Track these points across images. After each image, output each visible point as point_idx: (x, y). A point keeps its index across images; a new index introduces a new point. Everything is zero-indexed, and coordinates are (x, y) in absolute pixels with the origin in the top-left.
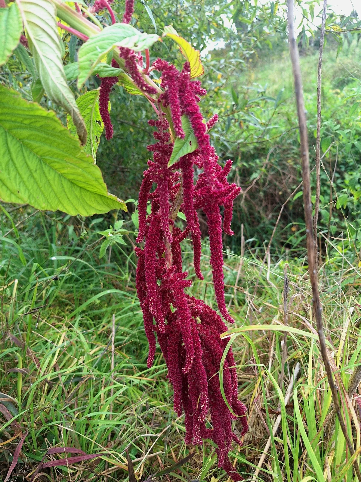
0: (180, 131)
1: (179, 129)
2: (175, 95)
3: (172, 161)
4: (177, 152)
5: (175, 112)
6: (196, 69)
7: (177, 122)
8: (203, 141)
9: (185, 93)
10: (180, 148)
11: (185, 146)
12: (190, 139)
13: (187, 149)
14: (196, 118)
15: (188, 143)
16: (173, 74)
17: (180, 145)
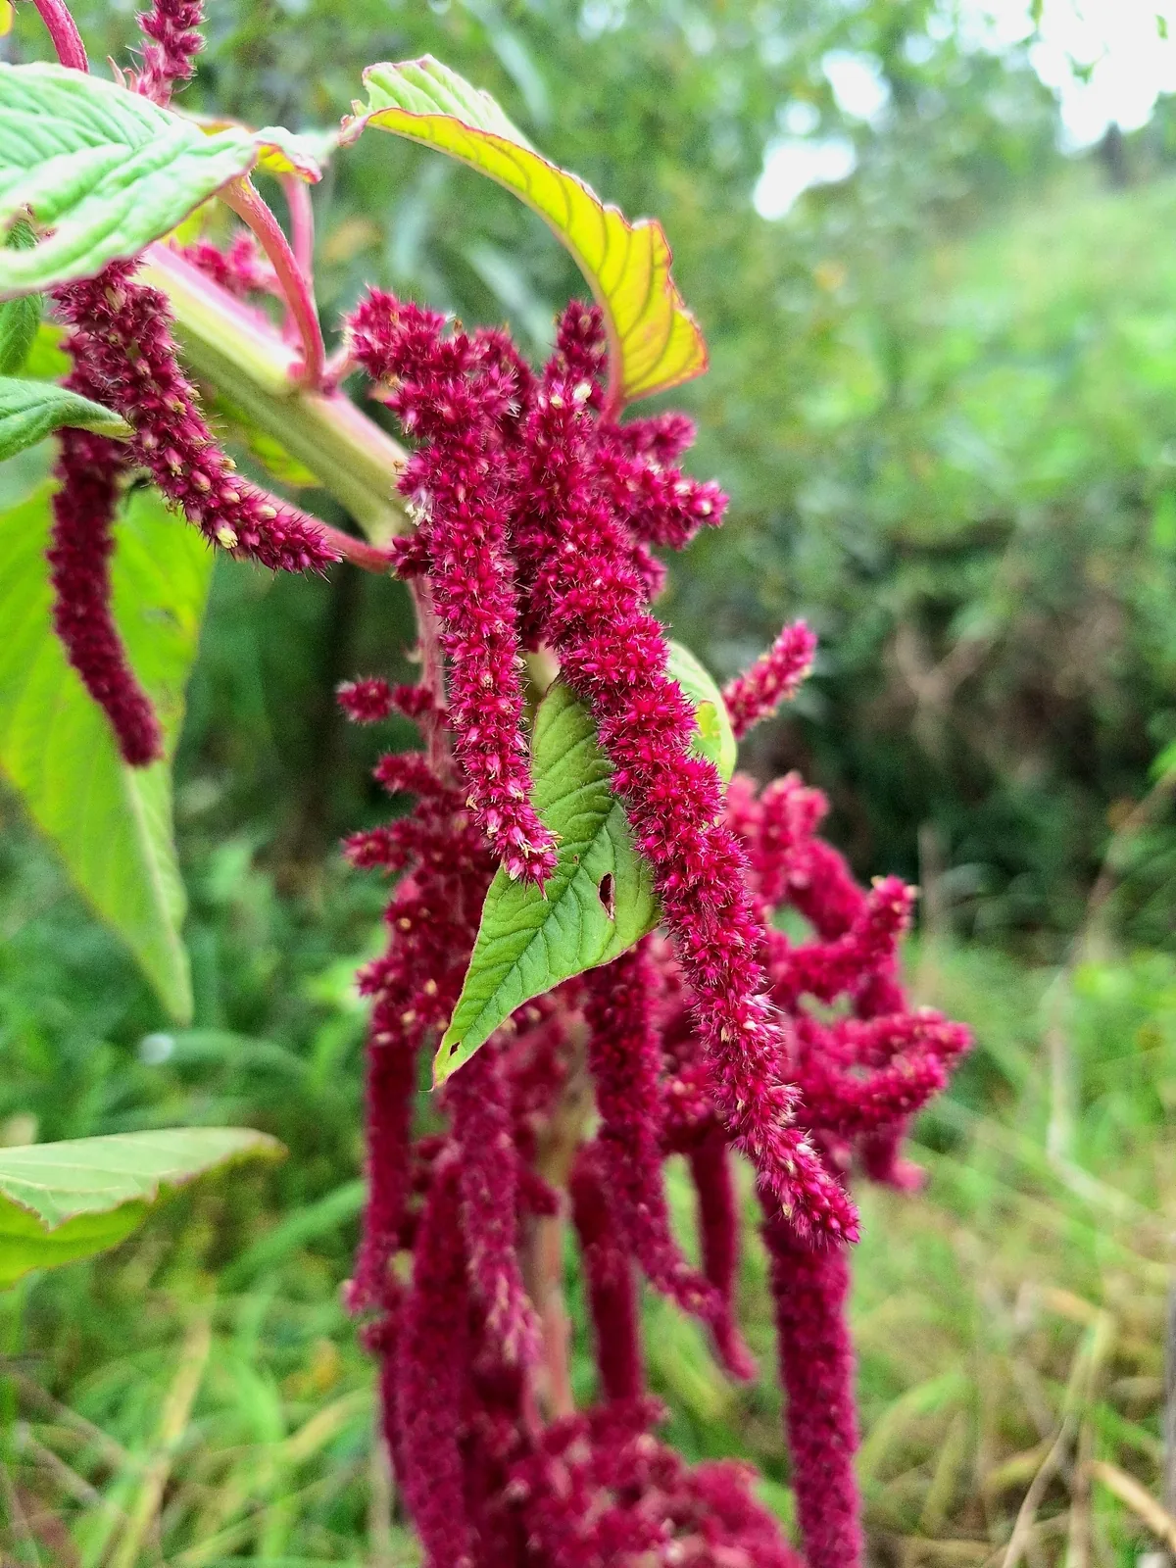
0: (519, 837)
1: (507, 823)
2: (479, 564)
3: (470, 1028)
4: (510, 964)
5: (478, 693)
6: (657, 342)
7: (495, 766)
8: (691, 897)
9: (557, 533)
10: (532, 933)
11: (568, 912)
12: (602, 862)
13: (582, 933)
14: (637, 729)
15: (592, 893)
16: (459, 404)
17: (526, 916)
